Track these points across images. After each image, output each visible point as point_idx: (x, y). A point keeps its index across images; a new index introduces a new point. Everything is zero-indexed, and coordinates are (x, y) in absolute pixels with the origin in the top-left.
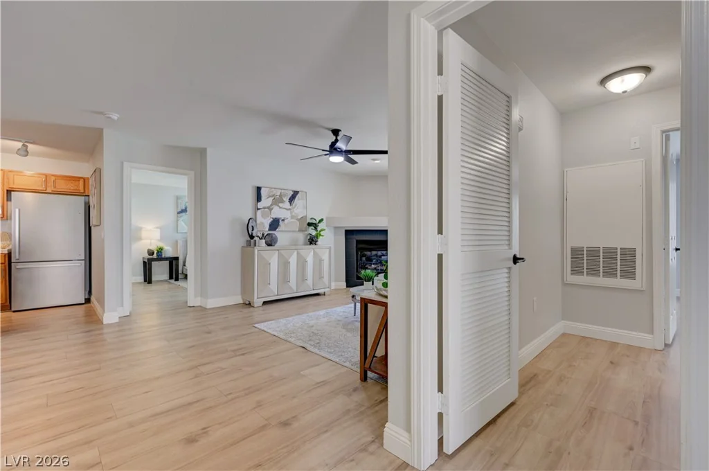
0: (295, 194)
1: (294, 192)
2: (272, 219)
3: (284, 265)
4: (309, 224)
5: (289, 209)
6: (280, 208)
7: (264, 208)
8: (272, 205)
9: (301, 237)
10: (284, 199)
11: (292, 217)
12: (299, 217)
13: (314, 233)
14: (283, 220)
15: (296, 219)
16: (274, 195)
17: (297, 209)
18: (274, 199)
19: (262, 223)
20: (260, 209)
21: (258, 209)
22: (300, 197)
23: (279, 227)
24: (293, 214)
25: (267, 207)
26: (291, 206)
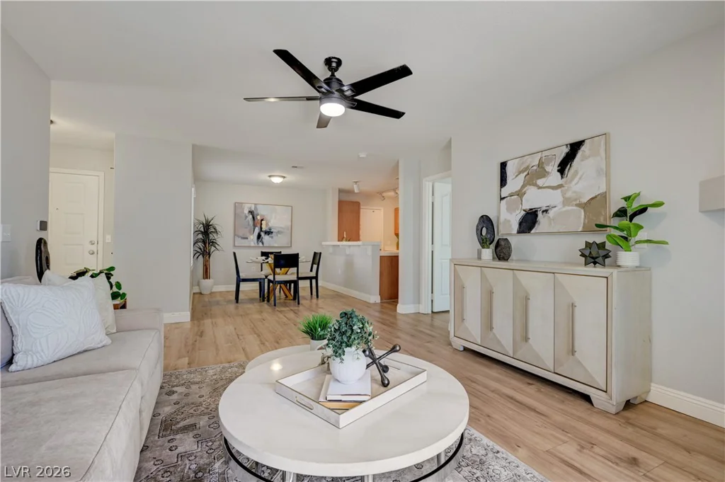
0: (575, 147)
1: (572, 144)
2: (523, 213)
5: (560, 186)
6: (539, 188)
8: (523, 186)
10: (548, 168)
11: (567, 201)
12: (585, 200)
14: (546, 211)
15: (577, 205)
16: (528, 167)
17: (577, 183)
18: (528, 174)
19: (507, 221)
20: (504, 198)
21: (502, 199)
22: (587, 152)
23: (536, 225)
24: (569, 194)
25: (516, 192)
26: (564, 179)
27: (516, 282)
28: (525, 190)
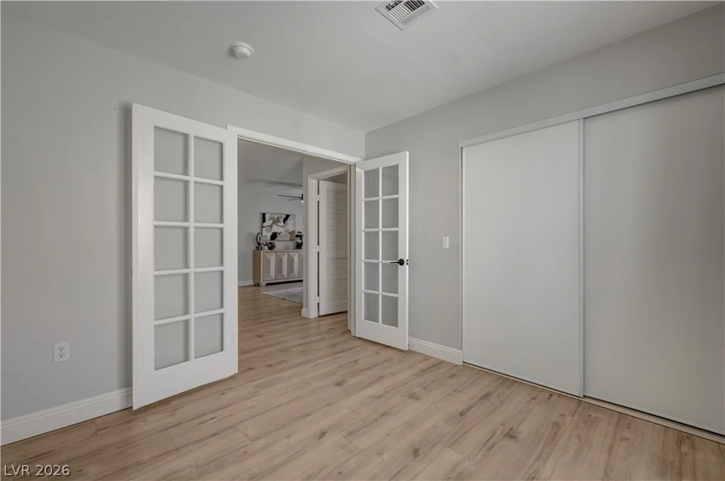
1: (287, 215)
2: (272, 233)
3: (279, 262)
4: (297, 236)
5: (284, 227)
6: (278, 226)
7: (267, 226)
8: (272, 224)
9: (291, 244)
10: (280, 220)
12: (290, 231)
13: (300, 241)
14: (280, 233)
15: (288, 233)
17: (288, 226)
18: (274, 220)
19: (266, 236)
20: (264, 227)
22: (291, 218)
23: (277, 238)
24: (286, 229)
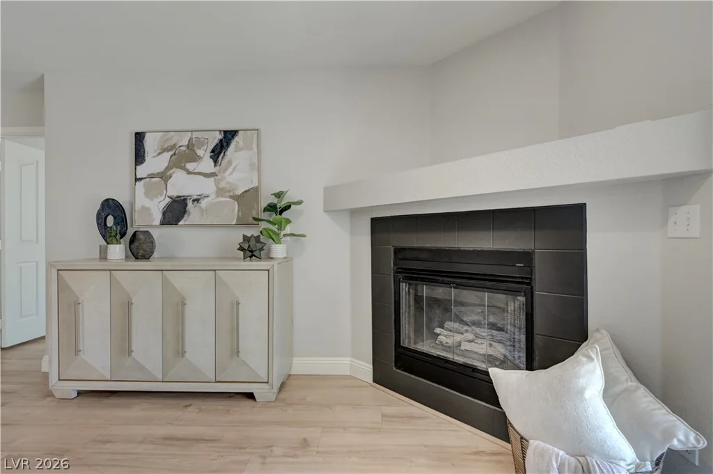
0: (229, 136)
1: (225, 132)
2: (168, 200)
3: (123, 309)
4: (267, 208)
5: (213, 175)
6: (189, 173)
7: (151, 176)
8: (168, 168)
10: (200, 152)
11: (220, 192)
12: (239, 192)
14: (197, 200)
15: (231, 197)
16: (174, 145)
17: (232, 173)
18: (175, 154)
19: (146, 210)
20: (141, 179)
21: (137, 180)
22: (241, 144)
23: (186, 216)
24: (223, 185)
25: (158, 173)
26: (217, 168)
27: (166, 284)
28: (171, 171)
